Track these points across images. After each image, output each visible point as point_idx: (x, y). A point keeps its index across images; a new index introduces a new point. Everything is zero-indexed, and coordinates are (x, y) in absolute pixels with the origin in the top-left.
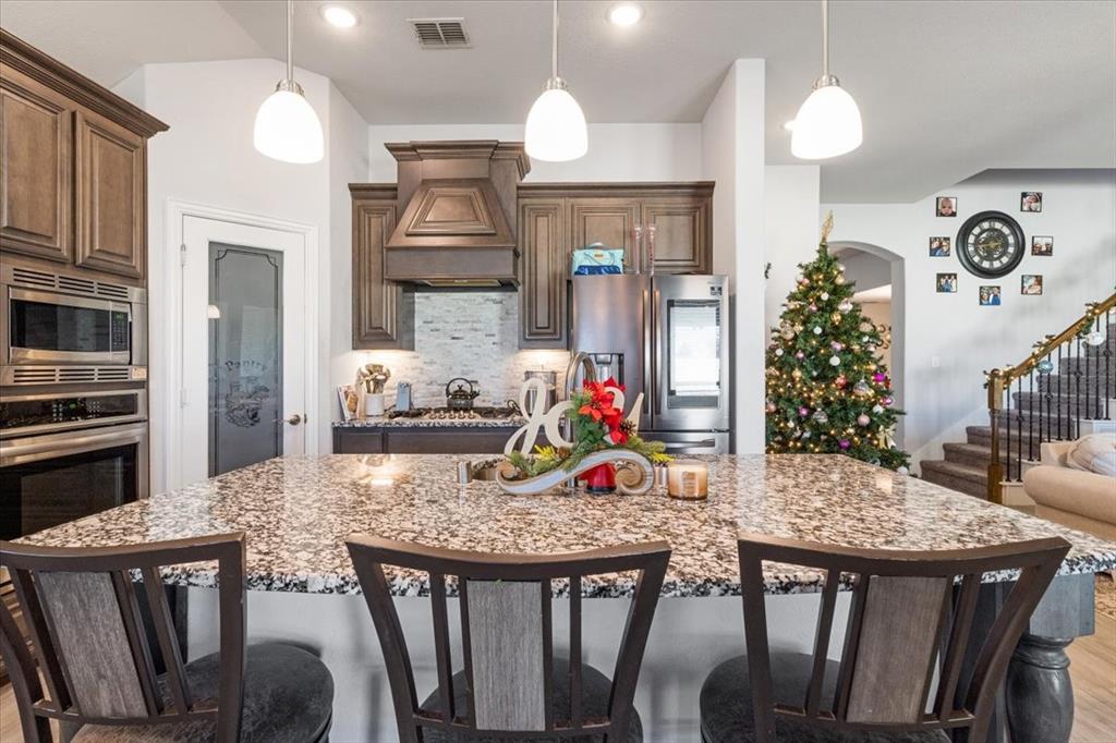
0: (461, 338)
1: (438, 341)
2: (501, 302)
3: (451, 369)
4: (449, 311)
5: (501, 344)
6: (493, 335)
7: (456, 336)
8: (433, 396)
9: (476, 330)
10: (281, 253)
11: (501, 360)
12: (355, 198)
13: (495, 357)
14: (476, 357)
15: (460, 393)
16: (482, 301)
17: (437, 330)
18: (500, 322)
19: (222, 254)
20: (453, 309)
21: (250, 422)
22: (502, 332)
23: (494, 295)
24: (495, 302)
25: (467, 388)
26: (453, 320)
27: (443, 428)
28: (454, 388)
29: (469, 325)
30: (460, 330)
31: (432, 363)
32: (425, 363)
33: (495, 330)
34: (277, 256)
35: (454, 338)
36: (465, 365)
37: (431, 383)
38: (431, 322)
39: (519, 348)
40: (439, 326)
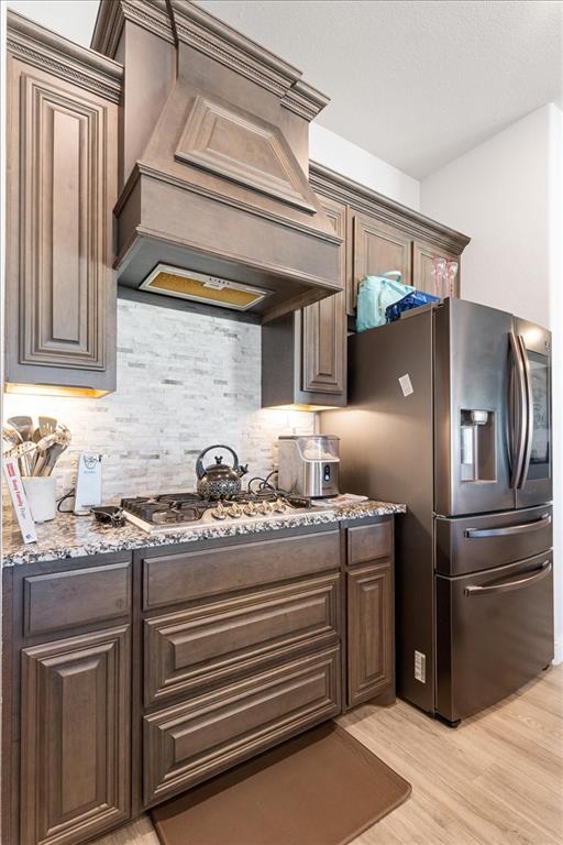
0: (180, 383)
1: (142, 384)
2: (236, 336)
3: (162, 431)
4: (159, 337)
5: (236, 396)
6: (225, 383)
7: (170, 378)
8: (133, 476)
9: (201, 373)
11: (236, 420)
13: (227, 416)
14: (201, 413)
15: (218, 470)
16: (209, 328)
17: (141, 365)
18: (235, 364)
20: (165, 334)
22: (238, 378)
23: (228, 324)
25: (228, 461)
26: (167, 352)
28: (209, 462)
29: (191, 363)
30: (177, 370)
31: (130, 420)
32: (118, 420)
33: (227, 375)
35: (167, 382)
36: (184, 426)
37: (129, 455)
38: (131, 351)
39: (264, 405)
40: (145, 358)
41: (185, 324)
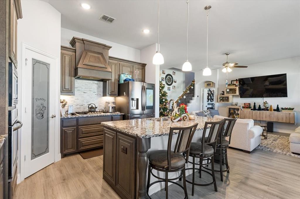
0: (87, 93)
1: (80, 93)
2: (97, 84)
3: (83, 101)
4: (83, 85)
5: (97, 95)
6: (95, 92)
7: (85, 92)
8: (78, 109)
9: (91, 91)
10: (49, 64)
11: (97, 99)
12: (61, 49)
13: (96, 98)
14: (91, 98)
15: (92, 107)
16: (92, 83)
17: (79, 90)
18: (97, 89)
19: (35, 63)
20: (84, 85)
21: (41, 118)
22: (98, 92)
23: (96, 82)
24: (96, 84)
25: (94, 106)
26: (84, 88)
27: (95, 116)
28: (90, 106)
29: (89, 89)
30: (86, 91)
31: (78, 99)
32: (75, 99)
33: (96, 91)
34: (48, 65)
35: (84, 93)
36: (87, 100)
37: (77, 105)
38: (77, 88)
39: (103, 96)
40: (80, 89)
41: (88, 83)
